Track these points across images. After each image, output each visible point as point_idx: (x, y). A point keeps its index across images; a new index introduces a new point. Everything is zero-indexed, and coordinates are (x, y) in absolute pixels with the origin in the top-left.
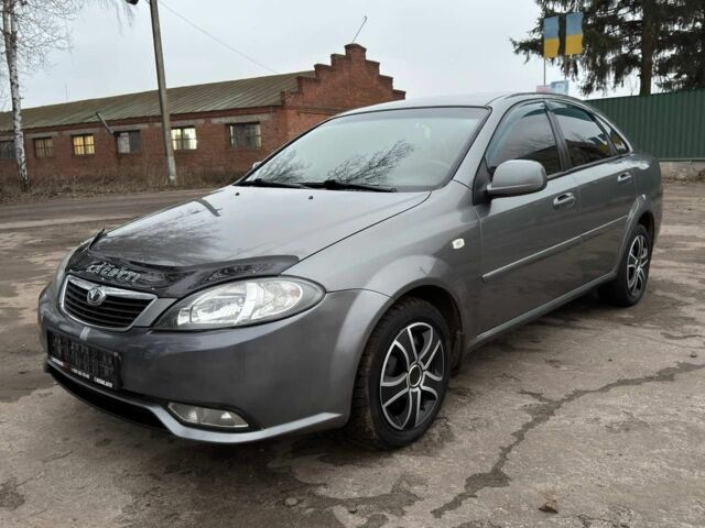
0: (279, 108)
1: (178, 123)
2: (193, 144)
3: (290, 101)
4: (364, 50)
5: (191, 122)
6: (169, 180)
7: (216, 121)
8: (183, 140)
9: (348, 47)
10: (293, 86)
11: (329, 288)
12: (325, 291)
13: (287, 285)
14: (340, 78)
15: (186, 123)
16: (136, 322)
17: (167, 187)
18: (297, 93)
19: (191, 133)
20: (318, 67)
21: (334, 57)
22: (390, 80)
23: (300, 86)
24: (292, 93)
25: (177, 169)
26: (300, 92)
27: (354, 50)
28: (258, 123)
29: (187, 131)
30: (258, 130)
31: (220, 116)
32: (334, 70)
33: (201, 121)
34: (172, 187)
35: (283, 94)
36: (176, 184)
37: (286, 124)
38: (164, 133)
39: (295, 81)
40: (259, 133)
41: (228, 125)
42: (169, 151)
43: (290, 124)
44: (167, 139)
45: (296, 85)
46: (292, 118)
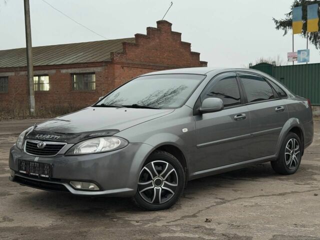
0: (109, 63)
1: (38, 72)
2: (47, 87)
3: (117, 58)
4: (171, 24)
5: (46, 72)
6: (30, 112)
7: (64, 71)
8: (40, 84)
9: (159, 23)
10: (120, 48)
11: (130, 141)
12: (129, 143)
13: (114, 140)
14: (152, 43)
15: (42, 72)
16: (59, 153)
17: (28, 116)
18: (122, 53)
19: (45, 80)
20: (137, 35)
21: (149, 29)
22: (189, 45)
23: (124, 49)
24: (119, 53)
25: (36, 105)
26: (124, 53)
27: (164, 25)
28: (94, 73)
29: (43, 78)
30: (94, 78)
31: (68, 68)
32: (149, 38)
33: (54, 71)
34: (31, 116)
35: (112, 53)
36: (35, 115)
37: (114, 74)
38: (28, 79)
39: (121, 45)
40: (94, 80)
41: (72, 74)
42: (31, 92)
43: (117, 74)
44: (31, 83)
45: (122, 47)
46: (118, 71)
